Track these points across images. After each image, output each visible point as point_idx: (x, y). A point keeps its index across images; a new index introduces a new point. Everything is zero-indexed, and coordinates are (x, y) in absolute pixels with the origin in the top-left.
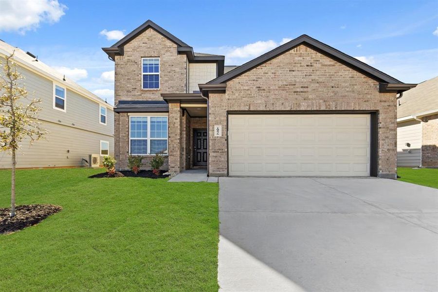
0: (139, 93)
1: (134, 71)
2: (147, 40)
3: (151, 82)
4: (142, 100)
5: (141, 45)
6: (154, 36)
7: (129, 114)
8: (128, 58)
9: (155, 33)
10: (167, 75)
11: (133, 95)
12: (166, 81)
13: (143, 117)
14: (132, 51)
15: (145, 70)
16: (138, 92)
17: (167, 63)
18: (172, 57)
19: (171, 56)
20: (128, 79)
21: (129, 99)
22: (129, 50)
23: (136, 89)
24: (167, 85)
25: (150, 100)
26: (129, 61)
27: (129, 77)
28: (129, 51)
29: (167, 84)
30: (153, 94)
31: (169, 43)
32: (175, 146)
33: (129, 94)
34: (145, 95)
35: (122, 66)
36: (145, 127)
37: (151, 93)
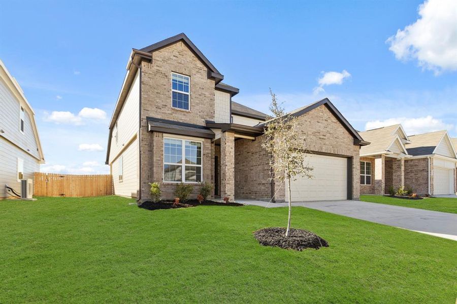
0: (170, 112)
1: (165, 85)
2: (178, 54)
3: (181, 101)
4: (173, 120)
5: (171, 57)
6: (185, 52)
7: (164, 135)
8: (158, 68)
9: (186, 49)
10: (197, 98)
11: (163, 113)
12: (197, 104)
13: (177, 140)
14: (161, 62)
15: (175, 86)
16: (168, 110)
17: (198, 84)
18: (202, 80)
19: (202, 78)
20: (157, 93)
21: (159, 117)
22: (158, 59)
23: (166, 106)
24: (198, 109)
25: (181, 121)
26: (158, 71)
27: (159, 91)
28: (159, 61)
29: (197, 107)
30: (184, 115)
31: (199, 64)
32: (231, 174)
33: (159, 110)
34: (176, 115)
35: (150, 76)
36: (180, 152)
37: (183, 114)
